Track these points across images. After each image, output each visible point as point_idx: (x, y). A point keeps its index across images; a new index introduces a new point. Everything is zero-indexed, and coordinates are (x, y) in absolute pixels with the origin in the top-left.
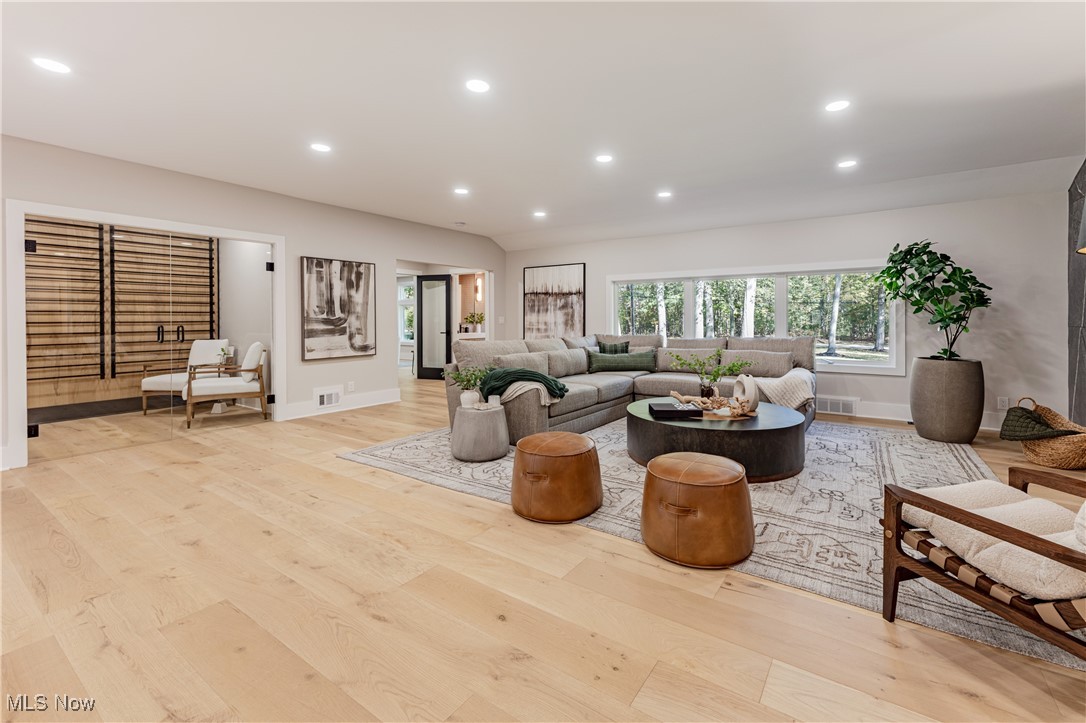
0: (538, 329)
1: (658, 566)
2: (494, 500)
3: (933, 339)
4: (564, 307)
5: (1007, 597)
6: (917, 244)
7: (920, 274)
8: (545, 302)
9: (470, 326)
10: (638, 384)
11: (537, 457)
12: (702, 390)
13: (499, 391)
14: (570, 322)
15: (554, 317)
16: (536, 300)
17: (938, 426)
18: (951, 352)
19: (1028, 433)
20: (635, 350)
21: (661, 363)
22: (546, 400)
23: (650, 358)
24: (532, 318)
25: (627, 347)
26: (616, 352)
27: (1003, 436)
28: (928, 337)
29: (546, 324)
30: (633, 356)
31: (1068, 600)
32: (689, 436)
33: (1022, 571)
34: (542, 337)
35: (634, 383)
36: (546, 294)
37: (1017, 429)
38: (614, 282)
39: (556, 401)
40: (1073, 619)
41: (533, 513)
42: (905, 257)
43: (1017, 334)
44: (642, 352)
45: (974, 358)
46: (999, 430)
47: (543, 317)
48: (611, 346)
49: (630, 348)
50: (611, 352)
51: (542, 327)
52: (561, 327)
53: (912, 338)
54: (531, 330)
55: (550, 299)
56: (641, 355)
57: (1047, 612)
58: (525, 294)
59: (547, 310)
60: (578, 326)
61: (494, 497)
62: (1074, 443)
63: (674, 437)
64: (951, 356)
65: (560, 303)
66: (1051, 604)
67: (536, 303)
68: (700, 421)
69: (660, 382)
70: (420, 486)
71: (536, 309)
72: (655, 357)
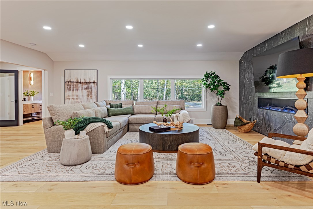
0: (73, 99)
1: (193, 188)
2: (105, 181)
3: (213, 100)
4: (87, 88)
5: (293, 167)
6: (212, 72)
7: (213, 81)
8: (77, 86)
9: (27, 97)
10: (130, 120)
11: (134, 156)
12: (163, 120)
13: (83, 128)
14: (90, 95)
15: (82, 93)
16: (71, 85)
17: (219, 125)
18: (220, 103)
19: (241, 124)
20: (125, 107)
21: (136, 111)
22: (107, 130)
23: (132, 109)
24: (69, 93)
25: (121, 105)
26: (118, 107)
27: (235, 125)
28: (211, 99)
29: (77, 96)
30: (125, 109)
31: (308, 164)
32: (172, 137)
33: (296, 159)
34: (75, 103)
35: (129, 119)
36: (77, 82)
37: (238, 123)
38: (111, 79)
39: (110, 130)
40: (309, 168)
41: (133, 182)
42: (208, 76)
43: (230, 98)
44: (129, 107)
45: (225, 105)
46: (233, 124)
47: (75, 93)
48: (115, 105)
49: (122, 106)
50: (116, 108)
51: (75, 97)
52: (85, 97)
53: (208, 100)
54: (69, 99)
55: (80, 85)
56: (128, 108)
57: (303, 168)
58: (65, 82)
59: (78, 90)
60: (94, 97)
61: (104, 179)
62: (249, 125)
63: (166, 138)
64: (219, 104)
65: (85, 86)
66: (304, 166)
67: (72, 86)
68: (170, 131)
69: (140, 118)
70: (56, 184)
71: (72, 89)
72: (133, 109)
